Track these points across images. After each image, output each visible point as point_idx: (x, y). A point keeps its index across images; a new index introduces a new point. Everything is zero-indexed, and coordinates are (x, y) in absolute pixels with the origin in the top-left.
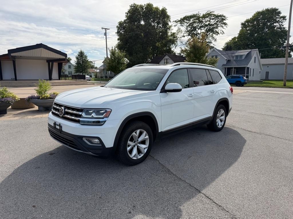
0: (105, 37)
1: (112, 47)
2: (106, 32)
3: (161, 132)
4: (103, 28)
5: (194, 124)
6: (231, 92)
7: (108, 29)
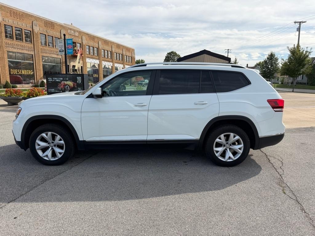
1: (294, 45)
2: (300, 26)
3: (84, 141)
4: (295, 22)
5: (148, 143)
6: (273, 108)
7: (303, 22)
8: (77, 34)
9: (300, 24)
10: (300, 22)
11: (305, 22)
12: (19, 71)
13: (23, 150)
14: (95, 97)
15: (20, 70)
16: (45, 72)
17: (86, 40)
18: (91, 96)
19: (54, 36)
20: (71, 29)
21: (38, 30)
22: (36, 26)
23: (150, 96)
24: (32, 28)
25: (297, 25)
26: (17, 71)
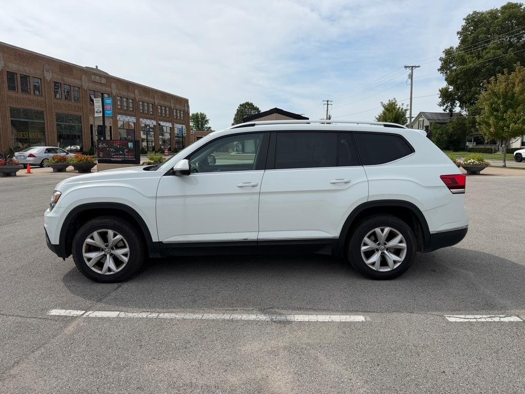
0: (410, 80)
2: (412, 73)
3: (160, 243)
4: (406, 67)
5: (259, 244)
6: (450, 188)
7: (416, 67)
8: (104, 81)
9: (412, 70)
10: (412, 67)
11: (418, 67)
12: (25, 134)
13: (61, 259)
14: (178, 174)
15: (27, 133)
16: (60, 135)
17: (117, 89)
18: (172, 172)
19: (71, 84)
20: (95, 74)
21: (51, 77)
22: (48, 71)
23: (262, 172)
24: (43, 75)
25: (409, 71)
26: (23, 134)
